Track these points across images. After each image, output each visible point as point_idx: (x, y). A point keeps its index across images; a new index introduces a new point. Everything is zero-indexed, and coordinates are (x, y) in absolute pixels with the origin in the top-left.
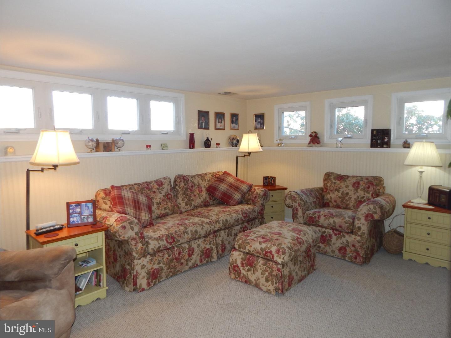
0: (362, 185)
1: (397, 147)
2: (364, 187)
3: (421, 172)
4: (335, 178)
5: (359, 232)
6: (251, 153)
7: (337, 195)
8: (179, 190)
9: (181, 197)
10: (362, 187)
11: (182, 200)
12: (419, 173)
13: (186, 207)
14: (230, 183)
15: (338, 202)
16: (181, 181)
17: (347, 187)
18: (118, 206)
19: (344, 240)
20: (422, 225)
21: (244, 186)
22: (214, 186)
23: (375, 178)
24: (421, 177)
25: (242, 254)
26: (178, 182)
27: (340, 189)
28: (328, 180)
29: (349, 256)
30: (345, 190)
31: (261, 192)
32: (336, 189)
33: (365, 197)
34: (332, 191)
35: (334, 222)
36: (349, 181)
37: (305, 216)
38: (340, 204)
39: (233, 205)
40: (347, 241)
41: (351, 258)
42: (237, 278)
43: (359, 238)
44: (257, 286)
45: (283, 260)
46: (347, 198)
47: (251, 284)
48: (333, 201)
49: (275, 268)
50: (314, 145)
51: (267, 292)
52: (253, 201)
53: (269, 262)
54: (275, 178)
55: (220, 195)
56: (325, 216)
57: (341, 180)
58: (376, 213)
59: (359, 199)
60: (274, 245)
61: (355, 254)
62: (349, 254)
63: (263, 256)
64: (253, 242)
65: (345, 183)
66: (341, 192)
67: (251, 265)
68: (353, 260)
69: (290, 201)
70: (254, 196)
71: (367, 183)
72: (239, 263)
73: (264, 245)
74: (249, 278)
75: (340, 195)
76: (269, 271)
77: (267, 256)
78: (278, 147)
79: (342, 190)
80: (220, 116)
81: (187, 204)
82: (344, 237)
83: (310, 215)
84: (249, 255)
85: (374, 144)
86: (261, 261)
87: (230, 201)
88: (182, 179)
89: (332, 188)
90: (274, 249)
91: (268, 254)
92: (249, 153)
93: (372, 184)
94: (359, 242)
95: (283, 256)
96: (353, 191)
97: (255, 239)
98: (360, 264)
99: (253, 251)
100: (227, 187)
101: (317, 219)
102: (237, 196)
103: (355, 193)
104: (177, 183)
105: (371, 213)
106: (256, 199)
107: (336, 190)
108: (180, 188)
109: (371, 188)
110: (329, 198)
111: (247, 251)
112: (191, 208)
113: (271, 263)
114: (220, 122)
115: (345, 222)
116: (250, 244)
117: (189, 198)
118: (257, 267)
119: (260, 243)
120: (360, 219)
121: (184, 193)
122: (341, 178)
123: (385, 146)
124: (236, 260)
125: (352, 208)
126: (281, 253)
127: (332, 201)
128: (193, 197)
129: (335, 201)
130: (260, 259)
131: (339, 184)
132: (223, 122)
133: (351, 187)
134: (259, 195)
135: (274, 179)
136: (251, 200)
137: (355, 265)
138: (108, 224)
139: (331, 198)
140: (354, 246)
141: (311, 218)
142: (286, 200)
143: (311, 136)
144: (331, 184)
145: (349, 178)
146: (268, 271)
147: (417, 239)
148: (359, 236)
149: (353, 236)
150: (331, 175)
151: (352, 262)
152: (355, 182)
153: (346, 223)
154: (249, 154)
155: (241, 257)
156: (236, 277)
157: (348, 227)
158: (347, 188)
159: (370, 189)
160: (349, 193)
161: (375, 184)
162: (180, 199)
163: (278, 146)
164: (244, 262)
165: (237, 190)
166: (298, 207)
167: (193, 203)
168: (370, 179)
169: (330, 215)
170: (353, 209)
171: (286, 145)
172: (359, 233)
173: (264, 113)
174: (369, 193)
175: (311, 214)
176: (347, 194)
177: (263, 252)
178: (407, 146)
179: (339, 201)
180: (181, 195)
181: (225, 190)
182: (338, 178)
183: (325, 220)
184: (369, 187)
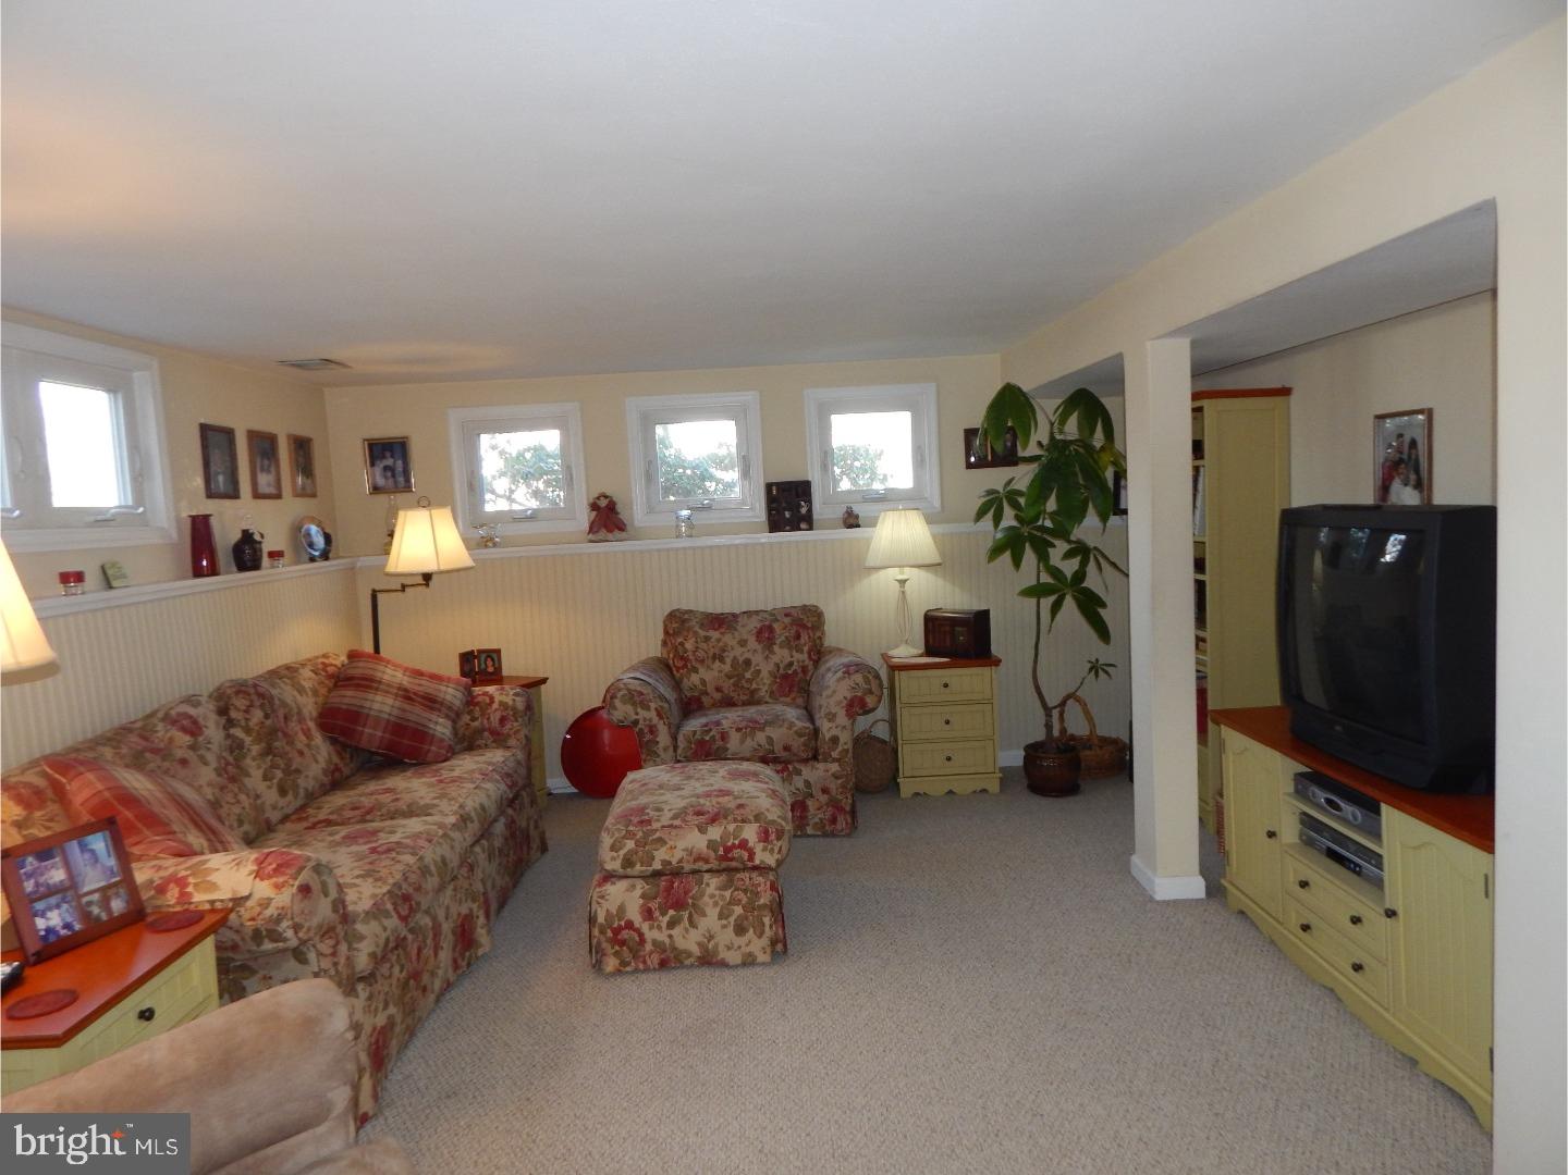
0: (781, 634)
1: (830, 525)
2: (786, 637)
3: (903, 582)
4: (702, 626)
5: (833, 750)
6: (434, 577)
7: (720, 671)
8: (248, 740)
9: (259, 767)
10: (783, 638)
11: (266, 778)
12: (897, 583)
13: (282, 802)
14: (399, 689)
15: (726, 692)
16: (251, 706)
17: (743, 643)
18: (147, 832)
19: (799, 782)
20: (933, 704)
21: (450, 690)
22: (344, 707)
23: (805, 609)
24: (903, 592)
25: (640, 884)
26: (238, 710)
27: (726, 653)
28: (685, 633)
29: (817, 820)
30: (739, 653)
31: (517, 699)
32: (715, 654)
33: (795, 663)
34: (702, 661)
35: (770, 740)
36: (743, 626)
37: (682, 743)
38: (732, 694)
39: (440, 760)
40: (807, 784)
41: (821, 825)
42: (629, 964)
43: (835, 767)
44: (708, 960)
45: (779, 856)
46: (748, 675)
47: (682, 963)
48: (710, 689)
49: (763, 885)
50: (610, 536)
51: (744, 964)
52: (494, 733)
53: (738, 875)
54: (498, 652)
55: (379, 734)
56: (739, 730)
57: (720, 627)
58: (871, 692)
59: (781, 671)
60: (743, 821)
61: (830, 811)
62: (816, 815)
63: (714, 864)
64: (674, 832)
65: (736, 634)
66: (728, 661)
67: (679, 905)
68: (827, 831)
69: (629, 708)
70: (495, 718)
71: (791, 625)
72: (634, 913)
73: (715, 833)
74: (677, 945)
75: (727, 668)
76: (745, 900)
77: (732, 859)
78: (485, 551)
79: (731, 655)
80: (264, 446)
81: (283, 792)
82: (799, 773)
83: (698, 736)
84: (664, 878)
85: (775, 525)
86: (713, 883)
87: (426, 747)
88: (255, 697)
89: (701, 654)
90: (750, 833)
91: (736, 853)
92: (427, 577)
93: (804, 627)
94: (836, 776)
95: (779, 844)
96: (760, 651)
97: (677, 822)
98: (848, 831)
99: (680, 861)
100: (398, 704)
101: (720, 743)
102: (441, 728)
103: (767, 658)
104: (233, 714)
105: (859, 694)
106: (508, 726)
107: (714, 657)
108: (248, 731)
109: (804, 638)
110: (698, 683)
111: (657, 866)
112: (299, 802)
113: (745, 875)
114: (266, 467)
115: (796, 732)
116: (666, 843)
117: (288, 765)
118: (700, 903)
119: (702, 830)
120: (834, 715)
121: (268, 751)
122: (720, 621)
123: (803, 526)
124: (621, 909)
125: (767, 699)
126: (773, 837)
127: (709, 691)
128: (297, 762)
129: (718, 689)
130: (707, 876)
131: (719, 640)
132: (273, 469)
133: (753, 643)
134: (514, 708)
135: (495, 656)
136: (486, 734)
137: (836, 842)
138: (222, 901)
139: (703, 682)
140: (825, 791)
141: (701, 743)
142: (615, 709)
143: (594, 506)
144: (697, 642)
145: (739, 619)
146: (740, 900)
147: (928, 741)
148: (835, 760)
149: (821, 766)
150: (686, 616)
151: (825, 835)
152: (761, 628)
153: (800, 735)
154: (424, 580)
155: (638, 892)
156: (624, 964)
157: (805, 745)
158: (740, 645)
159: (802, 641)
160: (753, 658)
161: (809, 625)
162: (257, 774)
163: (486, 546)
164: (654, 905)
165: (432, 709)
166: (655, 720)
167: (301, 782)
168: (793, 612)
169: (751, 725)
170: (770, 701)
171: (508, 542)
172: (835, 754)
173: (405, 435)
174: (802, 652)
175: (698, 733)
176: (748, 662)
177: (715, 851)
178: (852, 521)
179: (727, 685)
180: (254, 759)
181: (395, 712)
182: (711, 622)
183: (742, 741)
184: (798, 637)
